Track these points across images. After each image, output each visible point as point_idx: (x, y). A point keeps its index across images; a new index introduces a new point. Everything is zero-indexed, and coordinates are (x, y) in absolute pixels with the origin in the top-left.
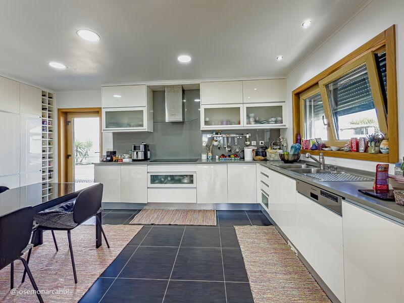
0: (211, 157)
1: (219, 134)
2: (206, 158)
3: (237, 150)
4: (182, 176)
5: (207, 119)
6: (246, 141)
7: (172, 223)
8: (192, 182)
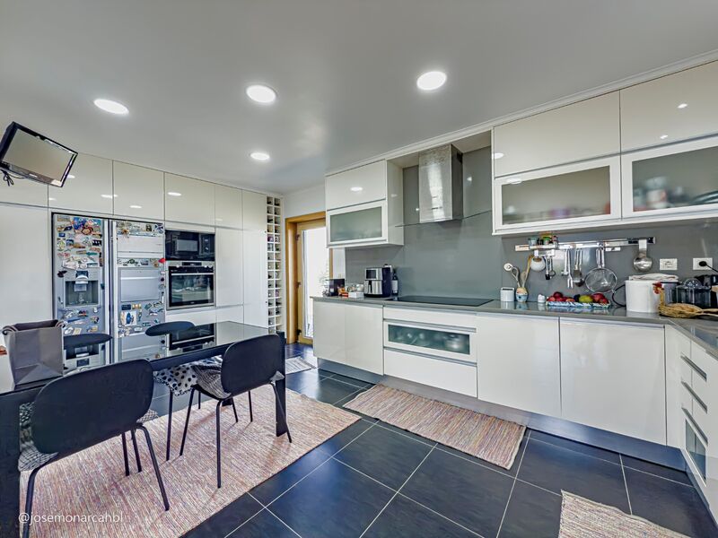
0: (523, 299)
1: (546, 242)
2: (512, 299)
3: (606, 283)
4: (448, 334)
5: (511, 210)
6: (638, 259)
7: (410, 429)
8: (466, 350)
